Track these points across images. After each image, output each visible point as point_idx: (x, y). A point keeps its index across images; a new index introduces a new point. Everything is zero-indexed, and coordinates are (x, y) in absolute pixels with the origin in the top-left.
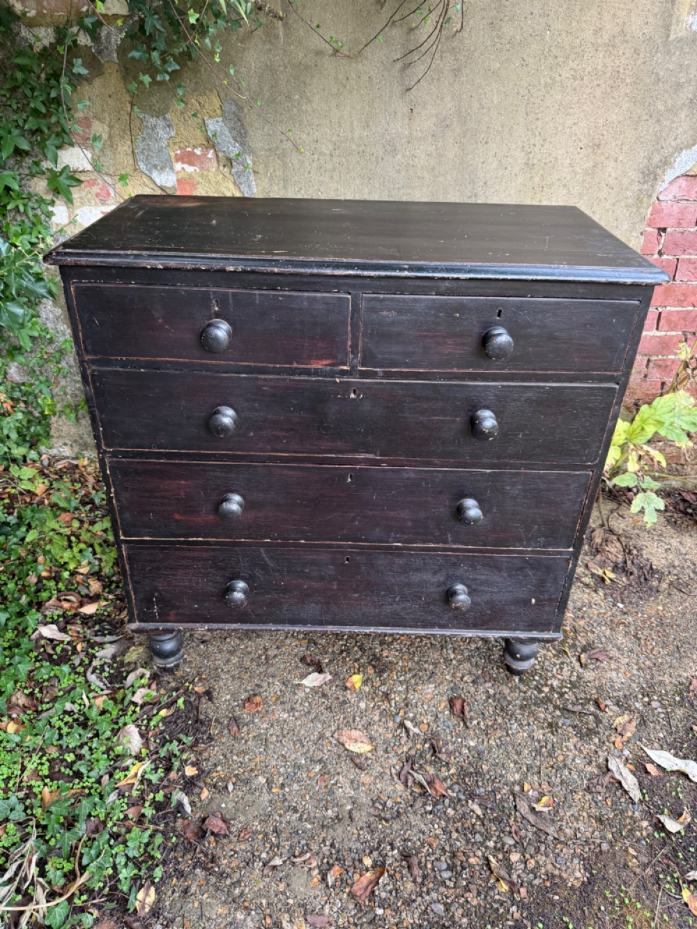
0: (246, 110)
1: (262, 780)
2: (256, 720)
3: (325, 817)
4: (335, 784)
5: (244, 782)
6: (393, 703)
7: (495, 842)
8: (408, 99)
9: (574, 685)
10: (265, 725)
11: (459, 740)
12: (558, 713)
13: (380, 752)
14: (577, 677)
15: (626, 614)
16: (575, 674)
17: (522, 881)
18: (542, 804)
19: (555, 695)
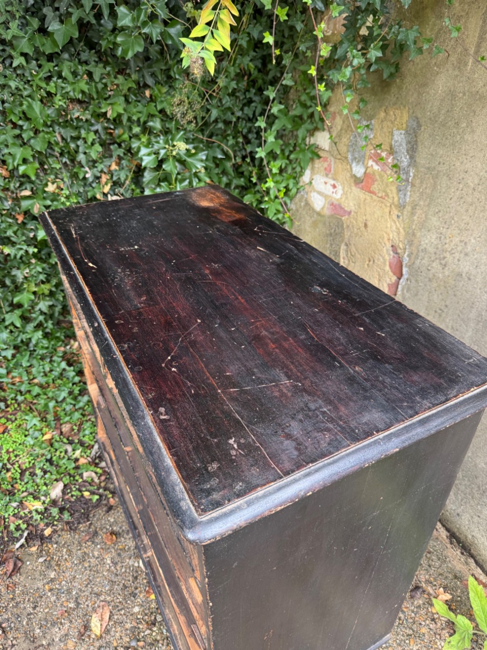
0: (423, 128)
1: (52, 575)
2: (99, 546)
3: (34, 630)
4: (61, 623)
5: (48, 565)
6: (148, 632)
10: (97, 554)
13: (98, 644)
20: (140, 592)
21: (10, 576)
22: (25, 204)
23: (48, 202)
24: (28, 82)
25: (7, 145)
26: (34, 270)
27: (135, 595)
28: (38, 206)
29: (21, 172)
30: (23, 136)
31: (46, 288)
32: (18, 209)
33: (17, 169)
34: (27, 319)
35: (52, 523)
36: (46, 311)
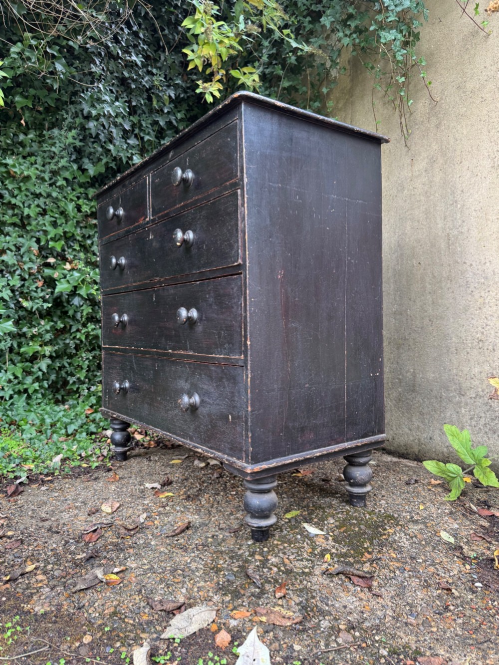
1: (56, 494)
2: (102, 483)
3: (40, 515)
4: (69, 511)
5: (51, 490)
6: (161, 509)
7: (52, 568)
8: (410, 154)
9: (289, 572)
10: (100, 485)
11: (150, 537)
12: (235, 569)
13: (110, 516)
14: (303, 573)
15: (473, 592)
16: (307, 570)
17: (18, 584)
18: (108, 578)
19: (258, 563)
20: (149, 496)
21: (11, 496)
22: (47, 272)
23: (66, 272)
24: (65, 197)
25: (45, 226)
26: (43, 329)
27: (144, 498)
28: (57, 274)
29: (50, 247)
30: (58, 221)
31: (48, 350)
32: (40, 277)
33: (48, 244)
34: (27, 372)
35: (53, 474)
36: (45, 370)
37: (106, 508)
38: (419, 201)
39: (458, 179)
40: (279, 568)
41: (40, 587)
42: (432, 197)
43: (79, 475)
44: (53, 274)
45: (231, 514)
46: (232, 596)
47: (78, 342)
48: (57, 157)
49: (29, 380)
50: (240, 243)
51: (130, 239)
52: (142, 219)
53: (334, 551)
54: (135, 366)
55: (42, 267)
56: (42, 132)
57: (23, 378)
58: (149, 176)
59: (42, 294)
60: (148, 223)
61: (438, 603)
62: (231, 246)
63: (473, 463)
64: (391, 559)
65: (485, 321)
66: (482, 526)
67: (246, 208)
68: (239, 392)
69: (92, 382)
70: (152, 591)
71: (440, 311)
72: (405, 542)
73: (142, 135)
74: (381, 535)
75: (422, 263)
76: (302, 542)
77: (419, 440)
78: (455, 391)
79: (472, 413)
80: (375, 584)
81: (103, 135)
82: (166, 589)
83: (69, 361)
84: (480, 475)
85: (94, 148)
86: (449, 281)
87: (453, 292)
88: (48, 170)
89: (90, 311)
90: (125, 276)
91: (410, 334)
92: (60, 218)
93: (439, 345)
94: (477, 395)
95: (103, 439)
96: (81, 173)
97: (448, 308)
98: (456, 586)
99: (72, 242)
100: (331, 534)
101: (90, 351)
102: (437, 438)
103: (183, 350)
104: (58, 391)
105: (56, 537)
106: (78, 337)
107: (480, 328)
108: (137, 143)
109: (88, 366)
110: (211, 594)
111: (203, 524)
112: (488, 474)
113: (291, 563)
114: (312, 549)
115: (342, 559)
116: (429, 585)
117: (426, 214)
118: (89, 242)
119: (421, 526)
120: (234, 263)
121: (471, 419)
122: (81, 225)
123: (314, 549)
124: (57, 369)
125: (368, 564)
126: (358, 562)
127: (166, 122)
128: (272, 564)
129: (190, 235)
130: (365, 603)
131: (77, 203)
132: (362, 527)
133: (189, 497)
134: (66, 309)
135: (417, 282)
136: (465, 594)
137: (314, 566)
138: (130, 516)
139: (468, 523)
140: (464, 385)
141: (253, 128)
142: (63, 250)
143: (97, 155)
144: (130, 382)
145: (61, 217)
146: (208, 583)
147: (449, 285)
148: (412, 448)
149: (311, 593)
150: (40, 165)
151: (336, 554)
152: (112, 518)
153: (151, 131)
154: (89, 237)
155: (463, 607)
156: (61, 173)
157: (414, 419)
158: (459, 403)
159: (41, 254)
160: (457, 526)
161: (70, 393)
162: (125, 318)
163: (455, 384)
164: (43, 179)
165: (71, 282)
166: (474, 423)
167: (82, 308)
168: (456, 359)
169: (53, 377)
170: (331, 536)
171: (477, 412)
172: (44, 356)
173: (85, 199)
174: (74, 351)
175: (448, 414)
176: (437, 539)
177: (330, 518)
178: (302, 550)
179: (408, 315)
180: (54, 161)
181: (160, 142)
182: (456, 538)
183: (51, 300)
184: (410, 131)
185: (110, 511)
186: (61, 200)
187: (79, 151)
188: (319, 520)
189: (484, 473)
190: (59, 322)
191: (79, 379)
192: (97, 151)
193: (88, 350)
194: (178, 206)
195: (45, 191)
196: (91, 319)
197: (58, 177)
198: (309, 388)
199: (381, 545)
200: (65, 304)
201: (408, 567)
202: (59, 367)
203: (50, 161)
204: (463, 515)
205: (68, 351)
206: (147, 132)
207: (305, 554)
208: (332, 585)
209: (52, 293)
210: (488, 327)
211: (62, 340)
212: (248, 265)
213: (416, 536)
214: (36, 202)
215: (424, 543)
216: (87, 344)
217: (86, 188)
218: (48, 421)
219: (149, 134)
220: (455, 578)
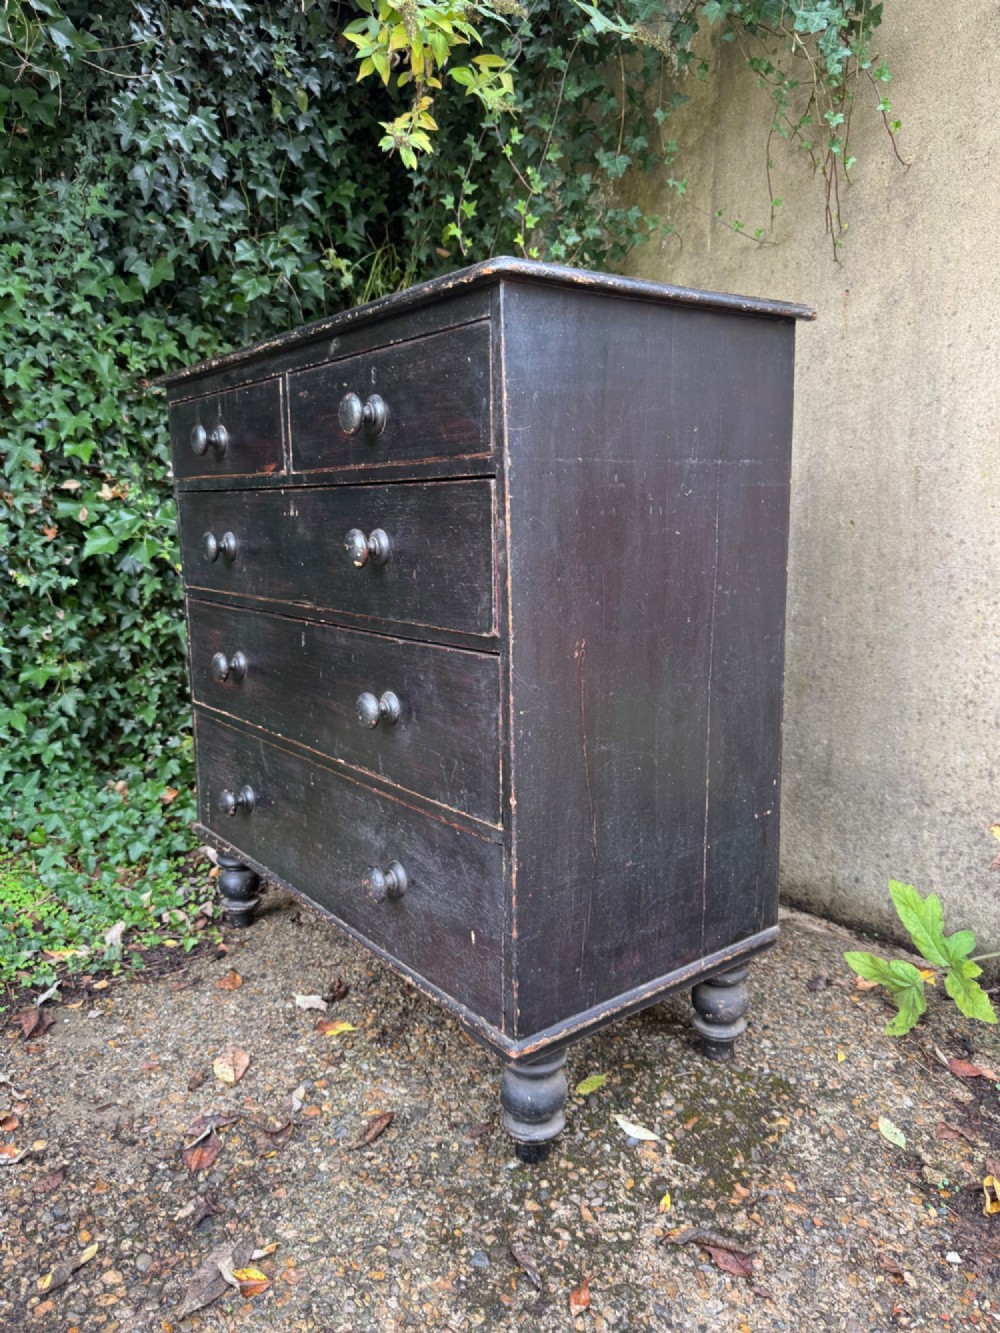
1: (121, 1029)
2: (208, 993)
4: (150, 1078)
5: (110, 1018)
6: (332, 1070)
7: (132, 1248)
8: (843, 277)
9: (592, 1242)
10: (206, 1001)
11: (317, 1151)
12: (489, 1240)
13: (232, 1092)
14: (620, 1242)
15: (945, 1278)
16: (626, 1236)
17: (68, 1299)
18: (244, 1277)
19: (531, 1223)
20: (306, 1032)
21: (31, 1037)
22: (64, 508)
23: (103, 507)
24: (90, 338)
25: (53, 410)
26: (62, 629)
27: (296, 1036)
28: (86, 512)
29: (66, 454)
30: (79, 398)
31: (75, 670)
32: (49, 520)
33: (62, 451)
34: (36, 720)
35: (109, 972)
36: (72, 713)
37: (224, 1071)
38: (859, 386)
39: (945, 350)
40: (573, 1234)
41: (113, 1307)
42: (886, 382)
43: (162, 973)
44: (77, 512)
45: (471, 1083)
46: (487, 1314)
47: (136, 649)
48: (67, 247)
49: (41, 736)
50: (495, 594)
51: (245, 500)
52: (273, 467)
53: (676, 1182)
54: (266, 764)
55: (51, 497)
56: (32, 182)
57: (30, 734)
58: (284, 377)
59: (56, 560)
60: (284, 479)
61: (879, 1309)
62: (475, 595)
63: (944, 963)
64: (787, 1195)
65: (984, 663)
66: (957, 1102)
67: (508, 523)
68: (492, 894)
69: (170, 729)
70: (331, 1306)
71: (889, 629)
72: (811, 1152)
73: (251, 186)
74: (766, 1135)
75: (858, 522)
76: (613, 1162)
77: (833, 879)
78: (912, 795)
79: (944, 843)
80: (758, 1264)
81: (166, 194)
82: (358, 1301)
83: (119, 686)
84: (958, 992)
85: (148, 223)
86: (912, 570)
87: (920, 593)
88: (50, 280)
89: (159, 587)
90: (237, 575)
91: (825, 667)
92: (84, 391)
93: (883, 698)
94: (956, 810)
95: (202, 867)
96: (122, 282)
97: (906, 626)
98: (912, 1262)
99: (113, 437)
100: (669, 1137)
101: (164, 666)
102: (869, 879)
103: (371, 770)
104: (100, 745)
105: (131, 1157)
106: (136, 640)
107: (971, 676)
108: (241, 207)
109: (161, 697)
110: (445, 1309)
111: (419, 1112)
112: (974, 994)
113: (596, 1218)
114: (635, 1178)
115: (693, 1202)
116: (860, 1263)
117: (871, 418)
118: (147, 435)
119: (842, 1107)
120: (481, 631)
121: (942, 854)
122: (130, 398)
123: (638, 1179)
124: (97, 704)
125: (742, 1215)
126: (721, 1208)
127: (304, 154)
128: (560, 1225)
129: (382, 540)
130: (740, 1315)
131: (119, 350)
132: (729, 1114)
133: (384, 1033)
134: (108, 582)
135: (846, 560)
136: (928, 1282)
137: (639, 1224)
138: (271, 1092)
139: (931, 1093)
140: (931, 787)
141: (523, 339)
142: (95, 457)
143: (156, 241)
144: (256, 789)
145: (84, 387)
146: (439, 1278)
147: (910, 578)
148: (817, 892)
149: (638, 1295)
150: (31, 268)
151: (681, 1189)
152: (237, 1097)
153: (271, 177)
154: (149, 424)
155: (925, 1317)
156: (79, 283)
157: (825, 838)
158: (919, 819)
159: (48, 468)
160: (909, 1102)
161: (125, 752)
162: (241, 661)
163: (913, 781)
164: (40, 299)
165: (115, 532)
166: (946, 863)
167: (141, 582)
168: (918, 731)
169: (90, 722)
170: (670, 1142)
171: (954, 841)
172: (69, 683)
173: (135, 339)
174: (129, 667)
175: (895, 838)
176: (873, 1137)
177: (665, 1095)
178: (616, 1183)
179: (822, 628)
180: (64, 255)
181: (291, 203)
182: (908, 1134)
183: (75, 570)
184: (846, 226)
185: (231, 1079)
186: (82, 346)
187: (114, 229)
188: (644, 1098)
189: (967, 991)
190: (95, 611)
191: (142, 723)
192: (156, 232)
193: (157, 664)
194: (352, 467)
195: (47, 328)
196: (161, 601)
197: (74, 295)
198: (634, 868)
199: (766, 1160)
200: (105, 571)
201: (818, 1219)
202: (101, 701)
203: (52, 255)
204: (921, 1072)
205: (117, 666)
206: (262, 179)
207: (621, 1192)
208: (676, 1271)
209: (77, 552)
210: (990, 677)
211: (103, 644)
212: (512, 642)
213: (832, 1134)
214: (28, 355)
215: (847, 1149)
216: (156, 651)
217: (135, 314)
218: (89, 834)
219: (266, 183)
220: (909, 1241)
